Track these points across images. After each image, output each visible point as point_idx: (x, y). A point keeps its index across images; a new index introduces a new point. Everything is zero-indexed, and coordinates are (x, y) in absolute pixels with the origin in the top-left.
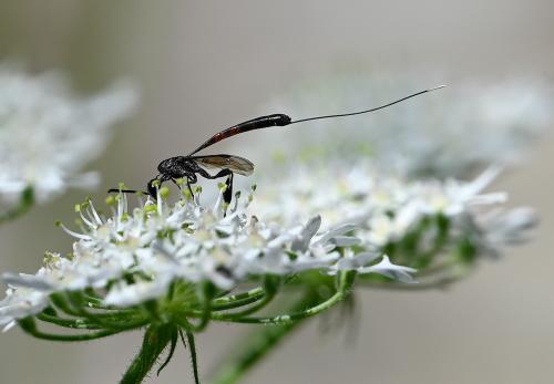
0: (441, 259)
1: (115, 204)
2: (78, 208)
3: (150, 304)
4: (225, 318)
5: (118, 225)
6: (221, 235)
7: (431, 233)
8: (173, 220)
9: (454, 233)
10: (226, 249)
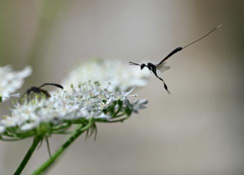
0: (120, 113)
1: (24, 101)
2: (13, 102)
3: (34, 130)
4: (57, 133)
5: (25, 107)
6: (54, 108)
7: (117, 106)
8: (40, 105)
9: (124, 106)
10: (56, 113)
